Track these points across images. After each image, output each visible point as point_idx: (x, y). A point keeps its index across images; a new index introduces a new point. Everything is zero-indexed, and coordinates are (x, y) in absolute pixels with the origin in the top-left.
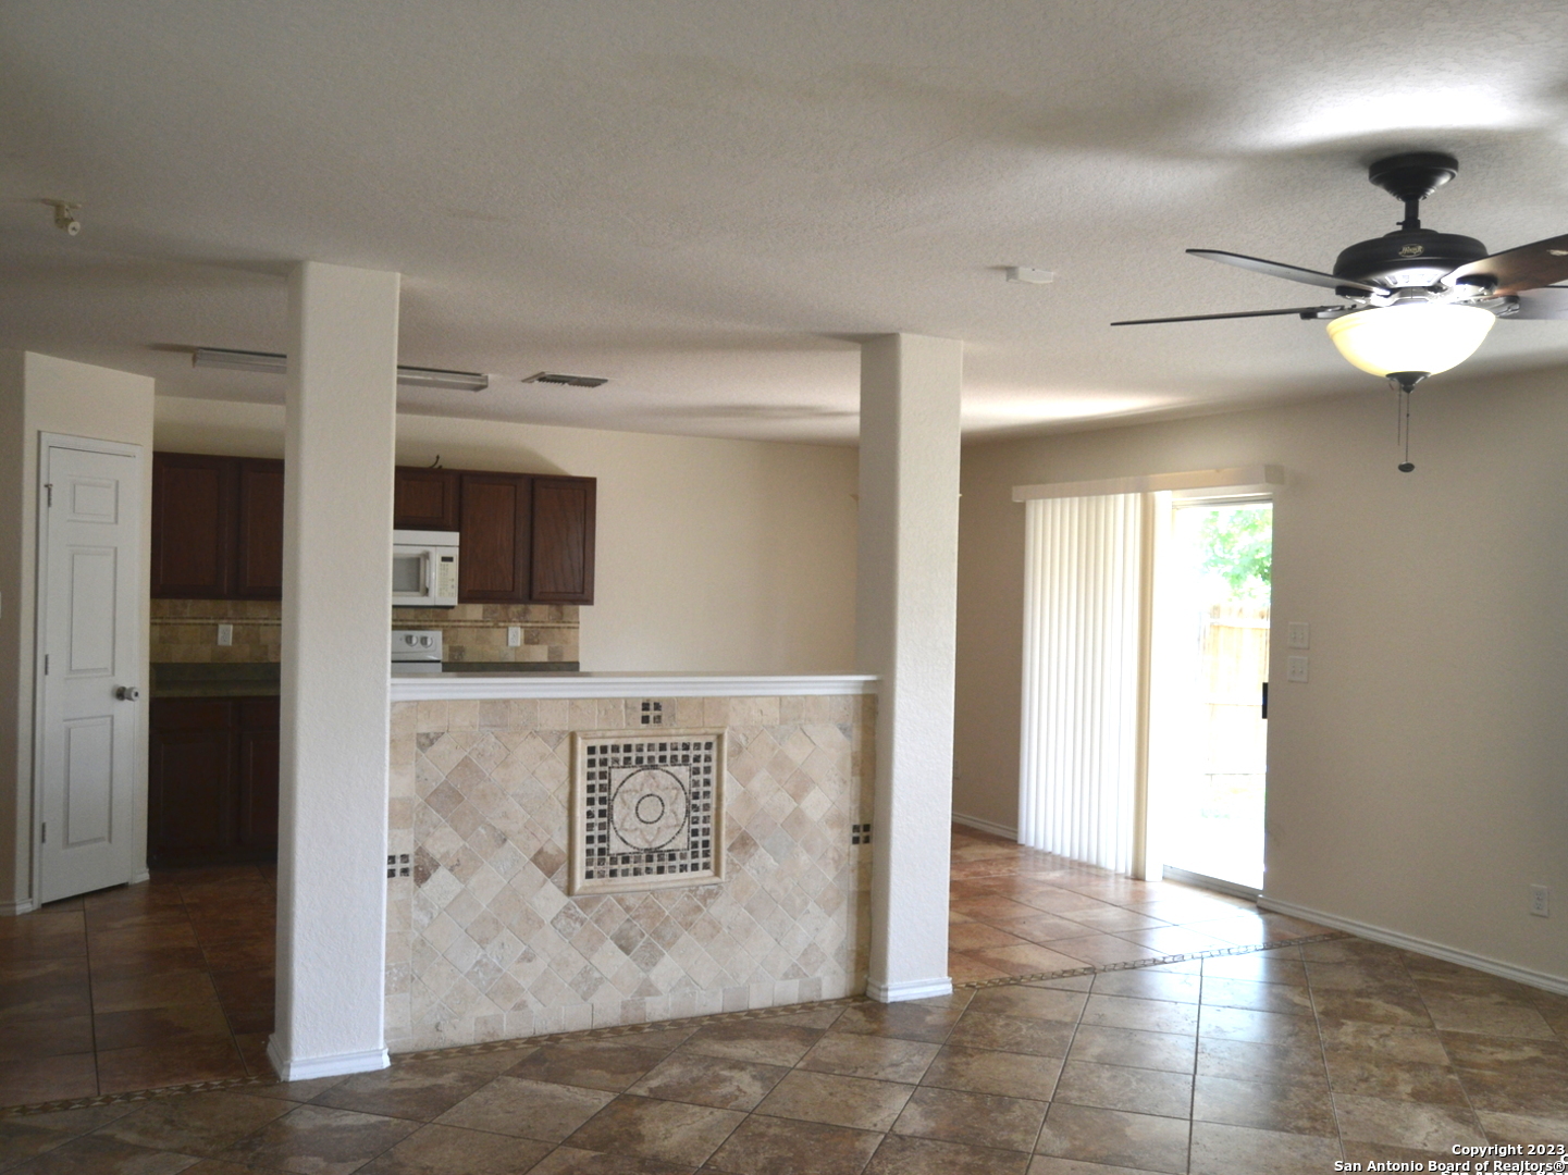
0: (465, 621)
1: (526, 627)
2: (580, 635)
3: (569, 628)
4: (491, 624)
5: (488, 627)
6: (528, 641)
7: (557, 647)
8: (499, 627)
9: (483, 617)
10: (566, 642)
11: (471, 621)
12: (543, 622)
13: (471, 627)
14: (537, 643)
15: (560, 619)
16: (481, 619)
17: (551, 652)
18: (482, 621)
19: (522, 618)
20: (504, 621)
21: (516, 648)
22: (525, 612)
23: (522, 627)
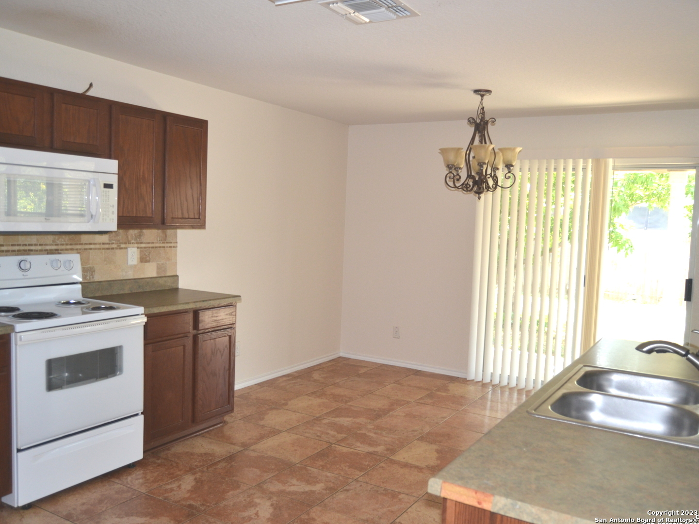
0: (95, 244)
1: (141, 248)
2: (178, 250)
3: (170, 247)
4: (114, 246)
5: (113, 249)
6: (143, 259)
7: (162, 264)
8: (121, 248)
9: (110, 240)
10: (169, 259)
11: (100, 244)
12: (153, 243)
13: (99, 249)
14: (149, 261)
15: (164, 240)
16: (108, 242)
17: (159, 268)
18: (107, 244)
19: (138, 240)
20: (125, 243)
21: (135, 266)
22: (140, 236)
23: (138, 248)
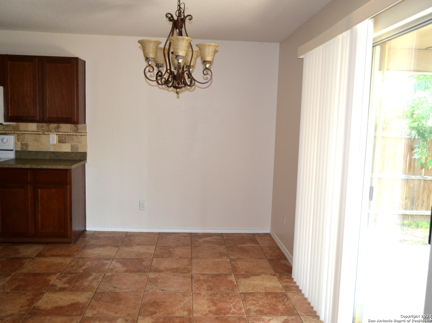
0: (28, 131)
1: (59, 135)
2: (88, 139)
3: (81, 135)
4: (41, 133)
5: (40, 134)
6: (60, 141)
7: (75, 145)
8: (45, 134)
9: (37, 130)
10: (80, 142)
11: (31, 131)
12: (68, 132)
13: (30, 134)
14: (65, 143)
15: (77, 131)
16: (36, 130)
17: (72, 147)
18: (36, 131)
19: (57, 130)
20: (48, 132)
21: (55, 145)
22: (58, 128)
23: (56, 135)
